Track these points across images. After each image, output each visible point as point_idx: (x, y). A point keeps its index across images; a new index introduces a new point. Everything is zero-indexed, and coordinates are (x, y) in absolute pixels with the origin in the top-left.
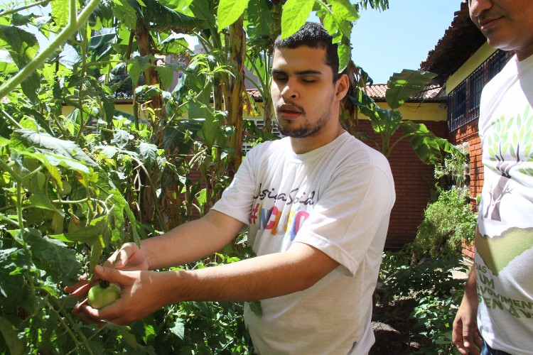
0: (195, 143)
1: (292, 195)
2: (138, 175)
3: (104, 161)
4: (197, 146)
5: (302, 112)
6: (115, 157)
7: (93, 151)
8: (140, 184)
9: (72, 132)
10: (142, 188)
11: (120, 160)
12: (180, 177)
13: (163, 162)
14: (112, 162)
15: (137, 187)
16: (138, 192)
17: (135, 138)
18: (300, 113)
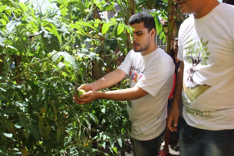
0: (111, 51)
1: (140, 69)
2: (91, 63)
3: (79, 59)
4: (111, 52)
5: (139, 45)
6: (82, 58)
7: (75, 56)
8: (92, 66)
9: (68, 50)
10: (93, 68)
11: (84, 58)
12: (105, 63)
13: (98, 58)
14: (81, 59)
15: (91, 67)
16: (91, 69)
17: (89, 51)
18: (138, 45)
